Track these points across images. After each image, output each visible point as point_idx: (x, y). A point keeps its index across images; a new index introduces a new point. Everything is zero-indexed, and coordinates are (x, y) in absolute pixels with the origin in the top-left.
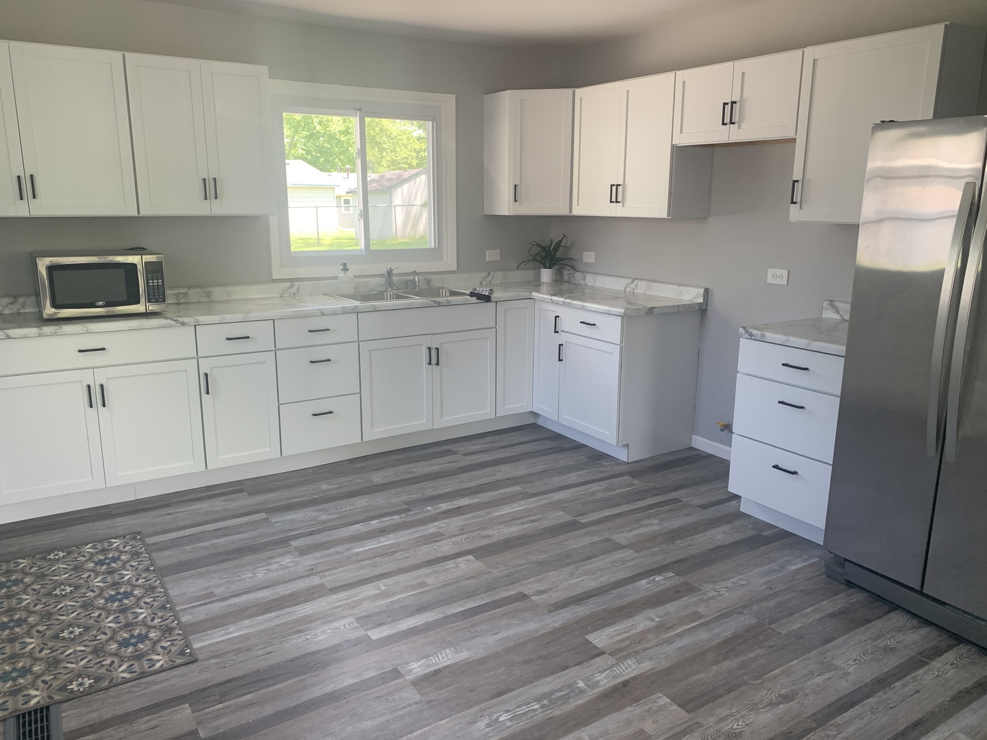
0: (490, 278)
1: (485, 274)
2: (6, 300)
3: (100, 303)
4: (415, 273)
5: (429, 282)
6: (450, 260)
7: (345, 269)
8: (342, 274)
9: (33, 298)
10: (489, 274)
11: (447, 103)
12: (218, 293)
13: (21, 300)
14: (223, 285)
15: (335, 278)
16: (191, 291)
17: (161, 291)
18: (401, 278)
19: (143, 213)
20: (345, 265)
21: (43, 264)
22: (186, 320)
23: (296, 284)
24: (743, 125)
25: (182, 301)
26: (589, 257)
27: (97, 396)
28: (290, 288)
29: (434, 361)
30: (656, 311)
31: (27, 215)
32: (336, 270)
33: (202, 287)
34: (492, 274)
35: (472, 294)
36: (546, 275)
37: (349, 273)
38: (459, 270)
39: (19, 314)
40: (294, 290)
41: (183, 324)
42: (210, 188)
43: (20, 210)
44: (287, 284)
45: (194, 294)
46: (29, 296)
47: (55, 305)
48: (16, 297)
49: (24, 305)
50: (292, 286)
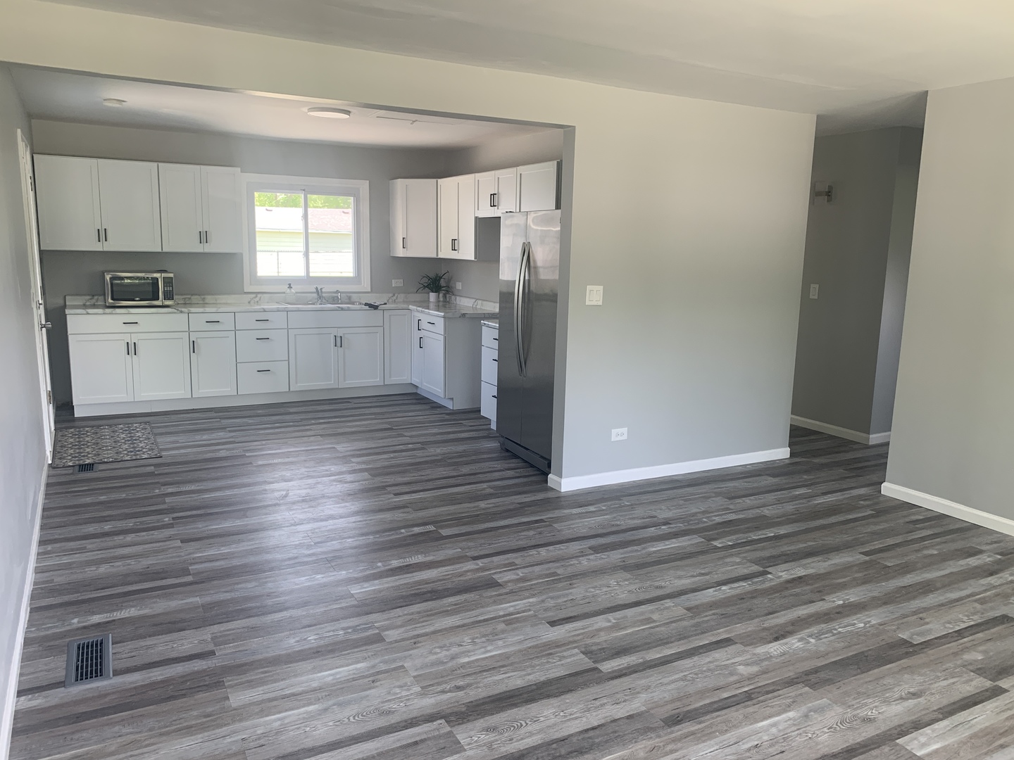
0: (395, 298)
1: (391, 295)
2: (88, 297)
3: (137, 299)
4: (337, 292)
5: (350, 298)
6: (366, 285)
7: (290, 287)
8: (288, 290)
9: (102, 297)
10: (394, 295)
11: (364, 186)
12: (209, 298)
13: (96, 297)
14: (213, 294)
15: (284, 293)
16: (192, 297)
17: (171, 293)
18: (330, 295)
19: (164, 250)
20: (290, 284)
21: (108, 277)
22: (183, 310)
23: (259, 295)
24: (500, 208)
25: (187, 302)
26: (459, 286)
27: (132, 349)
28: (255, 298)
29: (339, 344)
30: (467, 316)
31: (102, 250)
32: (285, 288)
33: (199, 295)
34: (396, 295)
35: (366, 304)
36: (433, 296)
37: (293, 290)
38: (372, 291)
39: (94, 305)
40: (257, 299)
41: (181, 312)
42: (204, 237)
43: (98, 247)
44: (254, 295)
45: (195, 299)
46: (100, 295)
47: (112, 299)
48: (93, 296)
49: (97, 300)
50: (256, 296)
